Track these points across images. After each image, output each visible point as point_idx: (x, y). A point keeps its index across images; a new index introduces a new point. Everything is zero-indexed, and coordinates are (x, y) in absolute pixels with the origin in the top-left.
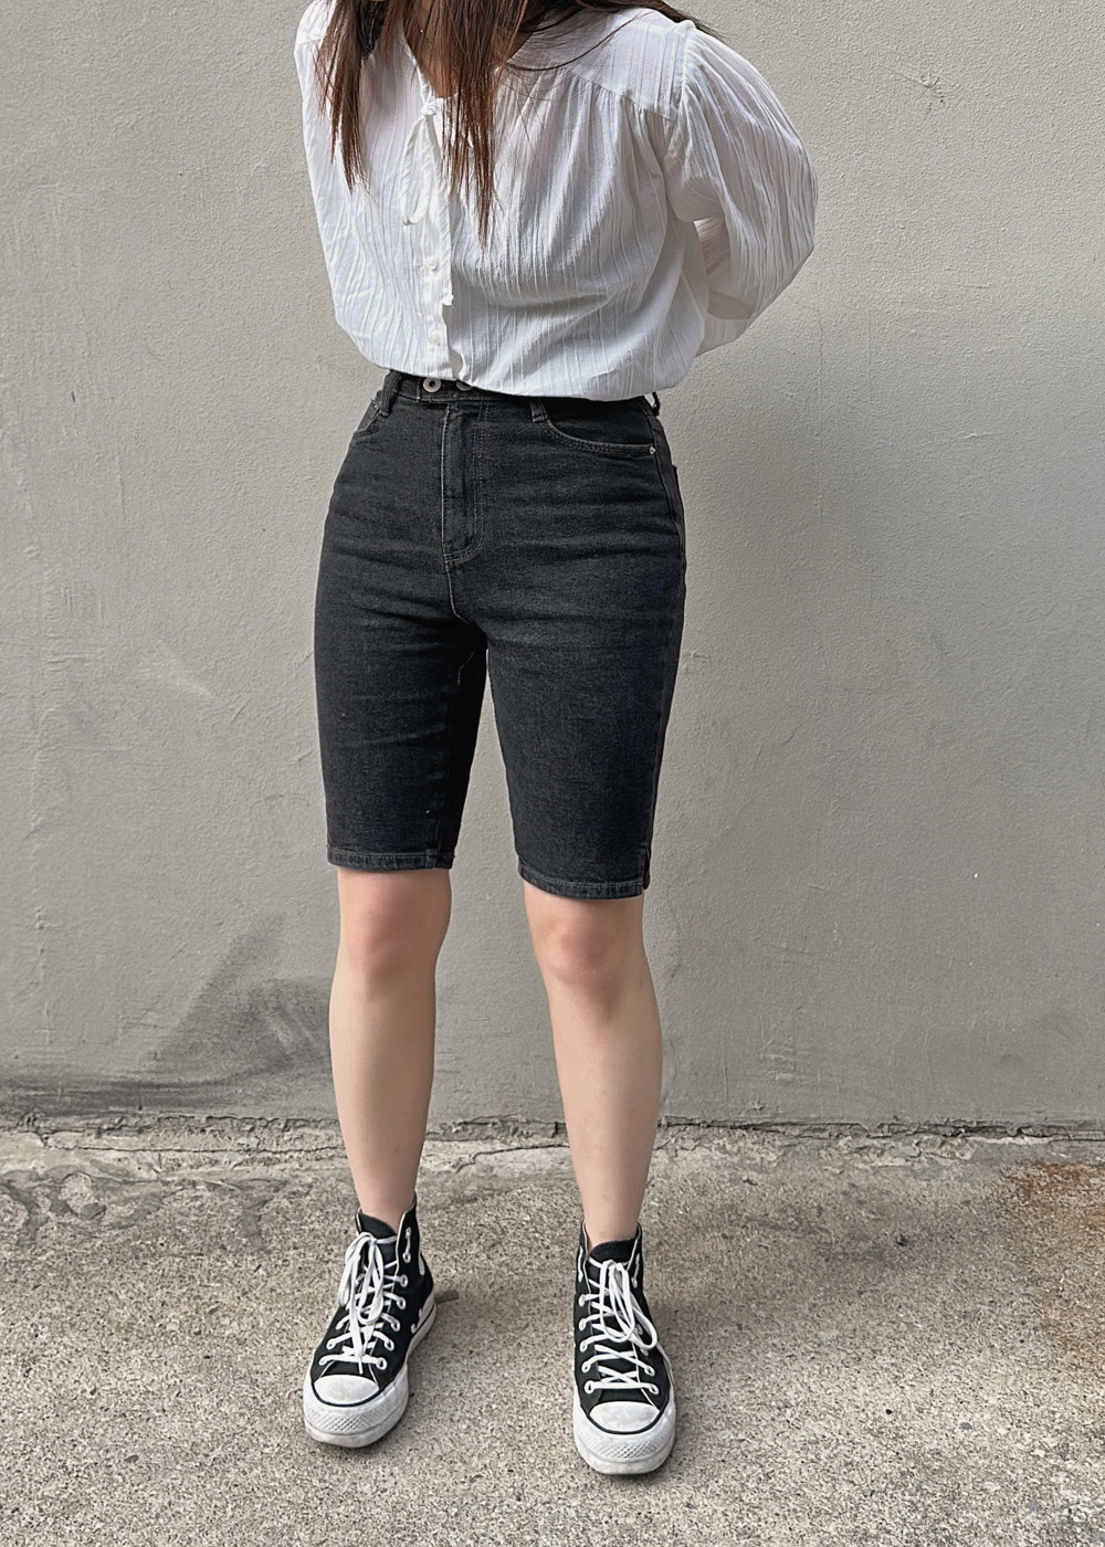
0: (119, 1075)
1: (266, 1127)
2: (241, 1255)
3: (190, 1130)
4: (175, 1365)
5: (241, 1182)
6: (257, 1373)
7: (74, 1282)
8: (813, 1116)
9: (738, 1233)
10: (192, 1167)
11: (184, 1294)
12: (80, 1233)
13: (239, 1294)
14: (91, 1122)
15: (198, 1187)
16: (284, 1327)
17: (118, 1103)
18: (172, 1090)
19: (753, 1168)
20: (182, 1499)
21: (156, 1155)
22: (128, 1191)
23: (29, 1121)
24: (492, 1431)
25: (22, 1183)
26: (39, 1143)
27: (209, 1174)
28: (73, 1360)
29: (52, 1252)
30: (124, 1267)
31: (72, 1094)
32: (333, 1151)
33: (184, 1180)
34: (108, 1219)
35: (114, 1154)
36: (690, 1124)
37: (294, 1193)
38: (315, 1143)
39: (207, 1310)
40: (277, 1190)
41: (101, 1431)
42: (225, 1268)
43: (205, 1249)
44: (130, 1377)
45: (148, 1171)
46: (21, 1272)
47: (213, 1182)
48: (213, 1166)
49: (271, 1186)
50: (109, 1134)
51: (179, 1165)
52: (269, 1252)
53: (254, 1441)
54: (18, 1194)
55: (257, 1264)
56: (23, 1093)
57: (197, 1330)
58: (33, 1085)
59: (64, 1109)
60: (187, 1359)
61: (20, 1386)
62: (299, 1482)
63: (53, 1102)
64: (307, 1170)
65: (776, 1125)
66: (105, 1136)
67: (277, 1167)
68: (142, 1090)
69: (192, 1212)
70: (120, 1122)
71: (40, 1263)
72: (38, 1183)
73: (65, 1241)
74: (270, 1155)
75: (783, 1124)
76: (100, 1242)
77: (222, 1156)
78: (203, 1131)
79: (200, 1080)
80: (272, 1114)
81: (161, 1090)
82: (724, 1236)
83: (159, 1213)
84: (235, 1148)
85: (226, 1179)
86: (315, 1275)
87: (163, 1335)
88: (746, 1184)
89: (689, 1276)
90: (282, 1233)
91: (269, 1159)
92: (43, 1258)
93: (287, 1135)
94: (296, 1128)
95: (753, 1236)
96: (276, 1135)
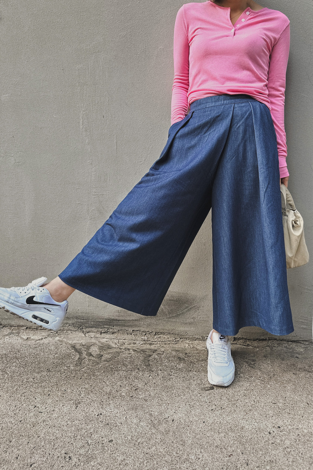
0: (108, 316)
1: (149, 334)
2: (144, 372)
3: (128, 334)
4: (125, 407)
5: (143, 349)
6: (152, 411)
7: (93, 378)
9: (298, 373)
10: (128, 345)
11: (127, 383)
12: (95, 362)
13: (144, 384)
14: (99, 330)
15: (130, 351)
16: (159, 396)
17: (107, 325)
18: (123, 322)
19: (297, 353)
20: (128, 458)
21: (117, 340)
22: (109, 351)
23: (81, 329)
24: (233, 437)
25: (78, 347)
26: (84, 335)
27: (133, 347)
28: (92, 404)
29: (86, 368)
30: (108, 374)
31: (94, 322)
32: (170, 342)
33: (126, 348)
34: (103, 358)
35: (105, 340)
36: (275, 340)
37: (159, 354)
38: (164, 339)
39: (135, 389)
40: (154, 352)
41: (100, 430)
42: (139, 376)
43: (133, 370)
44: (111, 411)
45: (115, 345)
46: (76, 374)
47: (135, 349)
48: (134, 344)
49: (152, 351)
50: (104, 334)
51: (124, 344)
52: (153, 371)
53: (152, 436)
54: (76, 350)
55: (149, 375)
56: (79, 320)
57: (131, 395)
58: (83, 318)
59: (91, 326)
60: (129, 405)
61: (74, 412)
62: (169, 453)
63: (88, 324)
64: (162, 347)
65: (301, 341)
66: (103, 334)
67: (153, 346)
68: (114, 321)
69: (129, 358)
70: (107, 330)
71: (82, 371)
72: (83, 347)
73: (90, 365)
74: (151, 342)
75: (303, 341)
76: (101, 365)
77: (137, 342)
78: (131, 334)
79: (131, 319)
80: (152, 330)
81: (119, 322)
82: (294, 374)
84: (141, 339)
85: (138, 348)
86: (167, 379)
87: (120, 396)
88: (296, 358)
89: (286, 386)
90: (156, 366)
91: (151, 343)
92: (83, 370)
93: (156, 337)
94: (159, 335)
95: (302, 374)
96: (153, 336)
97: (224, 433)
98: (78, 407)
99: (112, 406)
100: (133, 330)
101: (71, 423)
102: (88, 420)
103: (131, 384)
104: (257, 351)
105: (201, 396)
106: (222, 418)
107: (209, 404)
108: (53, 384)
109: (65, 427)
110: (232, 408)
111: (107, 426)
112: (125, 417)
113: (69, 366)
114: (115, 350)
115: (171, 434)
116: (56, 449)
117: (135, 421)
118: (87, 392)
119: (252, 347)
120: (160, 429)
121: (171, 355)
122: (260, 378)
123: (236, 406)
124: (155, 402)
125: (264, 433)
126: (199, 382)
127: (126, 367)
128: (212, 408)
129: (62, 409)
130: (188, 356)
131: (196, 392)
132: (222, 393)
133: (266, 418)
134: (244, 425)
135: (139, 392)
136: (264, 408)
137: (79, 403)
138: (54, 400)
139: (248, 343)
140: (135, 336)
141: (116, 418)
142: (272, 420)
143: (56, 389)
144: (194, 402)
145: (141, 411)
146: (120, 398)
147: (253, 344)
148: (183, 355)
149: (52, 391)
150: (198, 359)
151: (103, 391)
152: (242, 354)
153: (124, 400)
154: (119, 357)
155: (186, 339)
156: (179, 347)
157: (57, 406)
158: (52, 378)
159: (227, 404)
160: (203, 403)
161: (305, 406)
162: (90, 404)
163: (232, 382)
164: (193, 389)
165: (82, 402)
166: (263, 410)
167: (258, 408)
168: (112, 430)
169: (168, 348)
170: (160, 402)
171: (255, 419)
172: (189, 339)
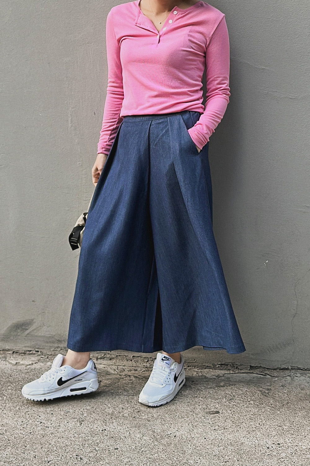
97: (223, 447)
98: (82, 424)
99: (115, 424)
100: (133, 356)
101: (77, 436)
102: (93, 433)
103: (134, 407)
105: (205, 418)
106: (223, 436)
107: (212, 425)
109: (73, 438)
110: (235, 428)
111: (112, 438)
112: (129, 432)
114: (114, 376)
115: (173, 446)
116: (68, 452)
117: (138, 436)
118: (89, 413)
120: (162, 442)
123: (240, 427)
124: (157, 422)
125: (263, 448)
127: (127, 392)
128: (215, 428)
129: (67, 425)
130: (195, 384)
131: (200, 415)
133: (268, 437)
134: (244, 442)
135: (142, 414)
136: (268, 429)
137: (83, 421)
138: (58, 418)
140: (135, 362)
141: (121, 433)
142: (273, 439)
144: (197, 423)
145: (144, 429)
146: (123, 418)
153: (127, 420)
154: (119, 383)
157: (62, 423)
159: (231, 425)
160: (207, 424)
162: (94, 422)
164: (197, 412)
165: (85, 420)
166: (267, 431)
167: (262, 429)
168: (117, 441)
170: (163, 422)
171: (256, 438)
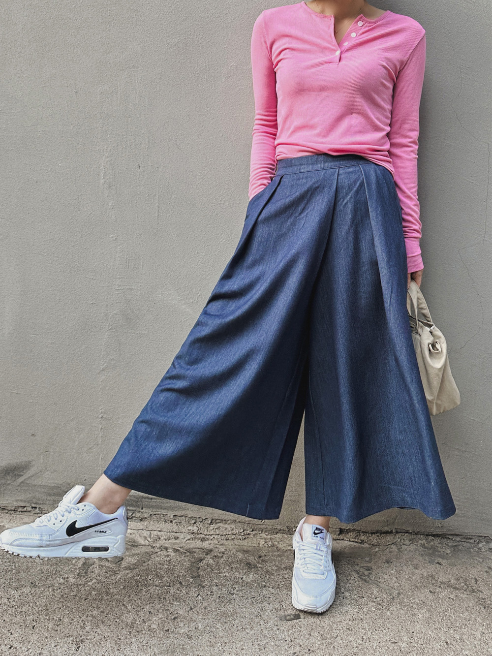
1: (202, 521)
2: (190, 588)
3: (165, 521)
4: (155, 649)
5: (190, 549)
7: (105, 598)
8: (466, 531)
9: (438, 591)
10: (166, 540)
11: (161, 607)
12: (110, 571)
13: (189, 609)
15: (168, 551)
16: (211, 629)
17: (132, 505)
18: (158, 501)
19: (440, 556)
22: (134, 550)
27: (174, 544)
28: (102, 643)
29: (95, 581)
30: (131, 591)
32: (234, 536)
33: (161, 546)
34: (124, 564)
36: (407, 533)
37: (215, 556)
38: (225, 531)
39: (173, 617)
40: (207, 554)
42: (182, 594)
43: (172, 583)
45: (144, 540)
46: (79, 591)
48: (176, 540)
49: (204, 552)
51: (160, 538)
52: (204, 587)
55: (198, 593)
57: (167, 629)
60: (161, 645)
64: (222, 544)
65: (448, 535)
67: (207, 542)
68: (143, 499)
69: (165, 563)
71: (89, 586)
73: (102, 575)
74: (203, 536)
75: (452, 535)
76: (119, 576)
77: (181, 535)
78: (171, 522)
80: (205, 516)
81: (153, 500)
82: (431, 592)
83: (149, 563)
84: (187, 531)
85: (182, 547)
86: (226, 601)
87: (149, 630)
88: (438, 565)
89: (416, 612)
90: (210, 577)
91: (203, 538)
92: (90, 583)
93: (212, 527)
94: (217, 523)
95: (445, 593)
96: (207, 526)
98: (80, 649)
99: (134, 647)
100: (175, 516)
103: (168, 609)
104: (376, 552)
105: (278, 629)
107: (290, 643)
108: (40, 609)
110: (326, 650)
113: (68, 578)
114: (144, 549)
118: (95, 623)
119: (367, 546)
121: (235, 559)
122: (376, 599)
123: (334, 646)
124: (203, 640)
126: (277, 606)
127: (161, 580)
128: (295, 651)
129: (54, 651)
130: (263, 561)
131: (271, 623)
132: (312, 626)
135: (179, 623)
136: (377, 650)
137: (82, 641)
138: (42, 635)
139: (362, 538)
140: (177, 525)
143: (45, 617)
144: (267, 641)
146: (149, 632)
147: (370, 540)
148: (255, 559)
149: (38, 621)
150: (279, 565)
151: (122, 621)
152: (351, 557)
153: (154, 636)
154: (150, 562)
155: (262, 531)
156: (250, 544)
157: (46, 647)
158: (39, 597)
159: (319, 643)
160: (282, 641)
161: (443, 647)
162: (100, 644)
163: (331, 606)
164: (266, 618)
165: (87, 639)
169: (231, 547)
170: (213, 641)
172: (266, 532)
